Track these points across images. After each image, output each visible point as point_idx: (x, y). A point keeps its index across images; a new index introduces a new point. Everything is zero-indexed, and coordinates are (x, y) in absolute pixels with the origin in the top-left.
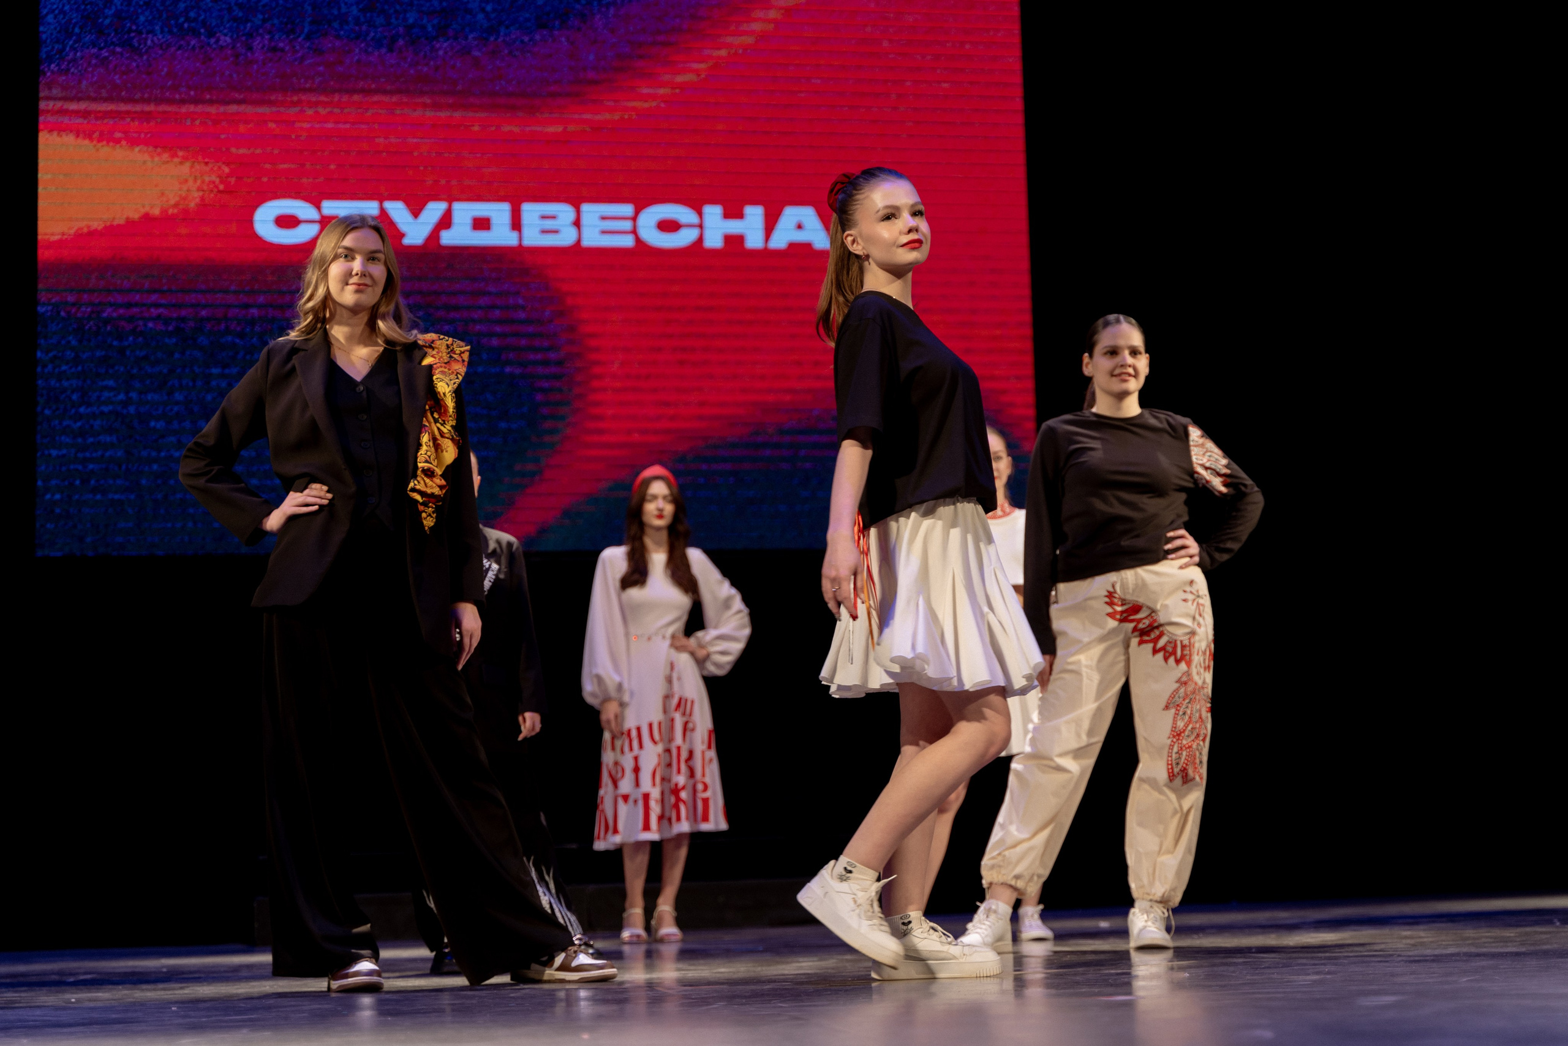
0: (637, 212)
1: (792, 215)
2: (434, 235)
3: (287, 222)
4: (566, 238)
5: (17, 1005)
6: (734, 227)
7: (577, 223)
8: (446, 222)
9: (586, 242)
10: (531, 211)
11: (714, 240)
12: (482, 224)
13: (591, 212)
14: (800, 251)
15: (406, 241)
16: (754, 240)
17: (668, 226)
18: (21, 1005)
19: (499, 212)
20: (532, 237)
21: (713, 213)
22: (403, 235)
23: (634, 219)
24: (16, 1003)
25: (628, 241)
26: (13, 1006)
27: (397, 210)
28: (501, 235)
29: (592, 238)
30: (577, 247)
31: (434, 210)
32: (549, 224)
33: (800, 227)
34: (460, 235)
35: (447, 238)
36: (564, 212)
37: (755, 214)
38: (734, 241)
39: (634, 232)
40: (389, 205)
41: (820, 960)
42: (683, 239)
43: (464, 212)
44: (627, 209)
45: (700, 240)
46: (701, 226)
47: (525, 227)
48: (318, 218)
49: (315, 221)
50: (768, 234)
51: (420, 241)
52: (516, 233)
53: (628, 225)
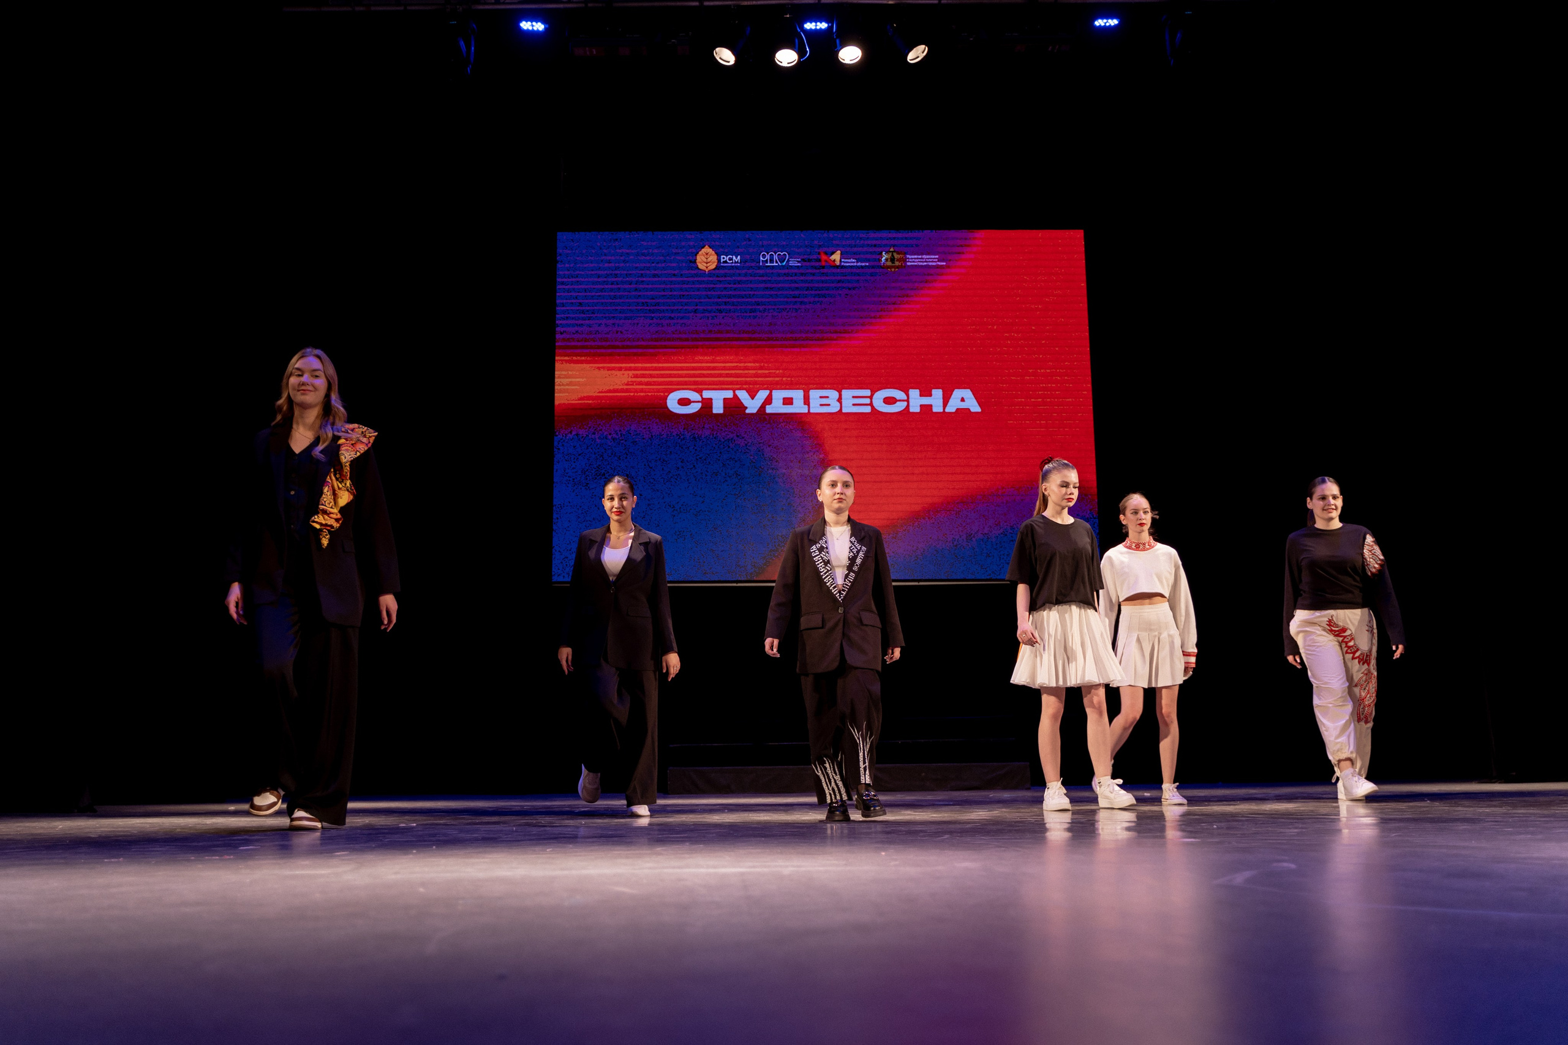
0: (873, 392)
1: (958, 394)
2: (763, 407)
3: (684, 402)
4: (834, 408)
5: (555, 825)
6: (926, 401)
7: (840, 400)
8: (769, 400)
9: (844, 410)
10: (814, 394)
11: (915, 408)
12: (788, 401)
13: (847, 394)
14: (963, 414)
15: (747, 411)
16: (938, 408)
17: (889, 401)
19: (797, 395)
20: (815, 408)
21: (914, 393)
22: (746, 408)
23: (871, 397)
25: (868, 409)
27: (743, 395)
28: (798, 407)
29: (848, 408)
30: (840, 413)
31: (762, 395)
32: (824, 401)
33: (963, 400)
34: (777, 407)
35: (769, 409)
36: (833, 394)
37: (938, 394)
38: (926, 408)
39: (871, 404)
40: (738, 393)
42: (898, 407)
43: (779, 395)
44: (868, 393)
45: (908, 406)
46: (908, 401)
47: (811, 401)
48: (700, 399)
49: (698, 402)
50: (945, 404)
51: (755, 411)
52: (806, 406)
53: (868, 401)
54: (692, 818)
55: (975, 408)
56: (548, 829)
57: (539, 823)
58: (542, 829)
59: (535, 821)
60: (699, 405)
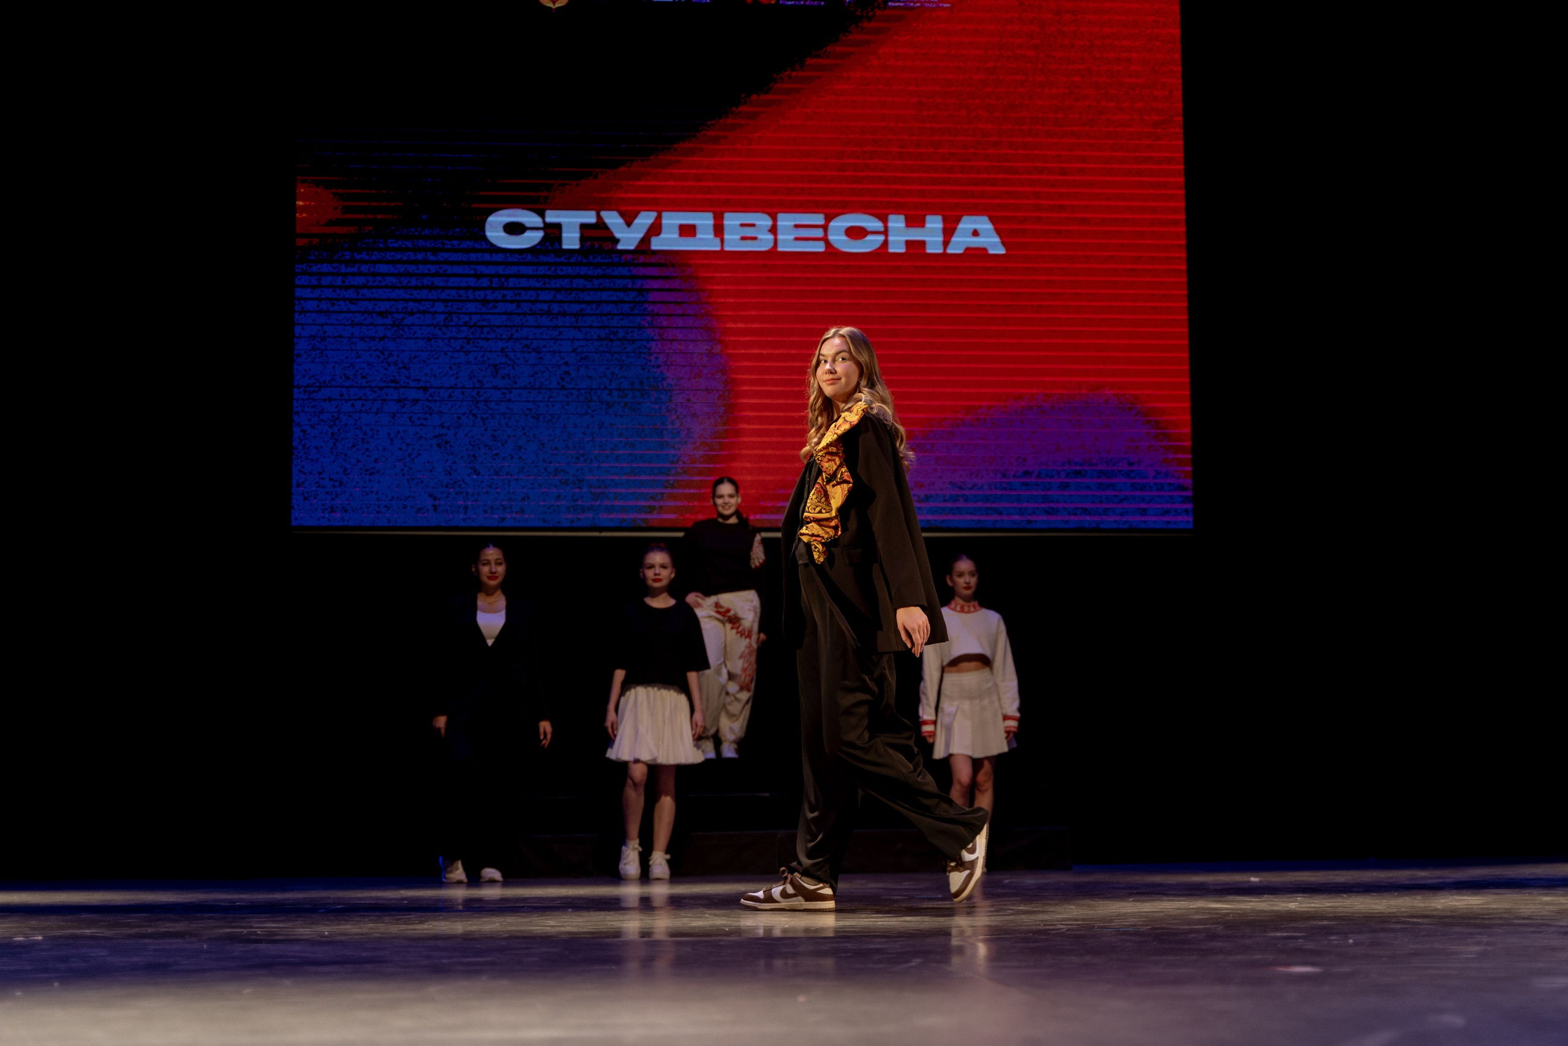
1: (967, 224)
2: (645, 241)
4: (764, 242)
7: (774, 230)
8: (655, 229)
9: (781, 248)
10: (732, 220)
11: (897, 247)
12: (687, 231)
13: (786, 221)
14: (976, 255)
15: (620, 247)
17: (856, 233)
19: (704, 221)
20: (733, 242)
21: (897, 222)
22: (618, 240)
23: (825, 227)
25: (819, 247)
27: (612, 219)
28: (705, 241)
29: (788, 243)
30: (773, 252)
31: (645, 219)
32: (749, 232)
33: (976, 234)
34: (668, 240)
35: (656, 244)
36: (763, 221)
37: (934, 223)
39: (825, 239)
40: (603, 214)
42: (870, 244)
43: (672, 220)
44: (818, 219)
45: (885, 243)
46: (885, 233)
47: (726, 231)
48: (542, 225)
49: (539, 229)
50: (946, 243)
51: (632, 246)
52: (718, 240)
53: (819, 233)
55: (993, 244)
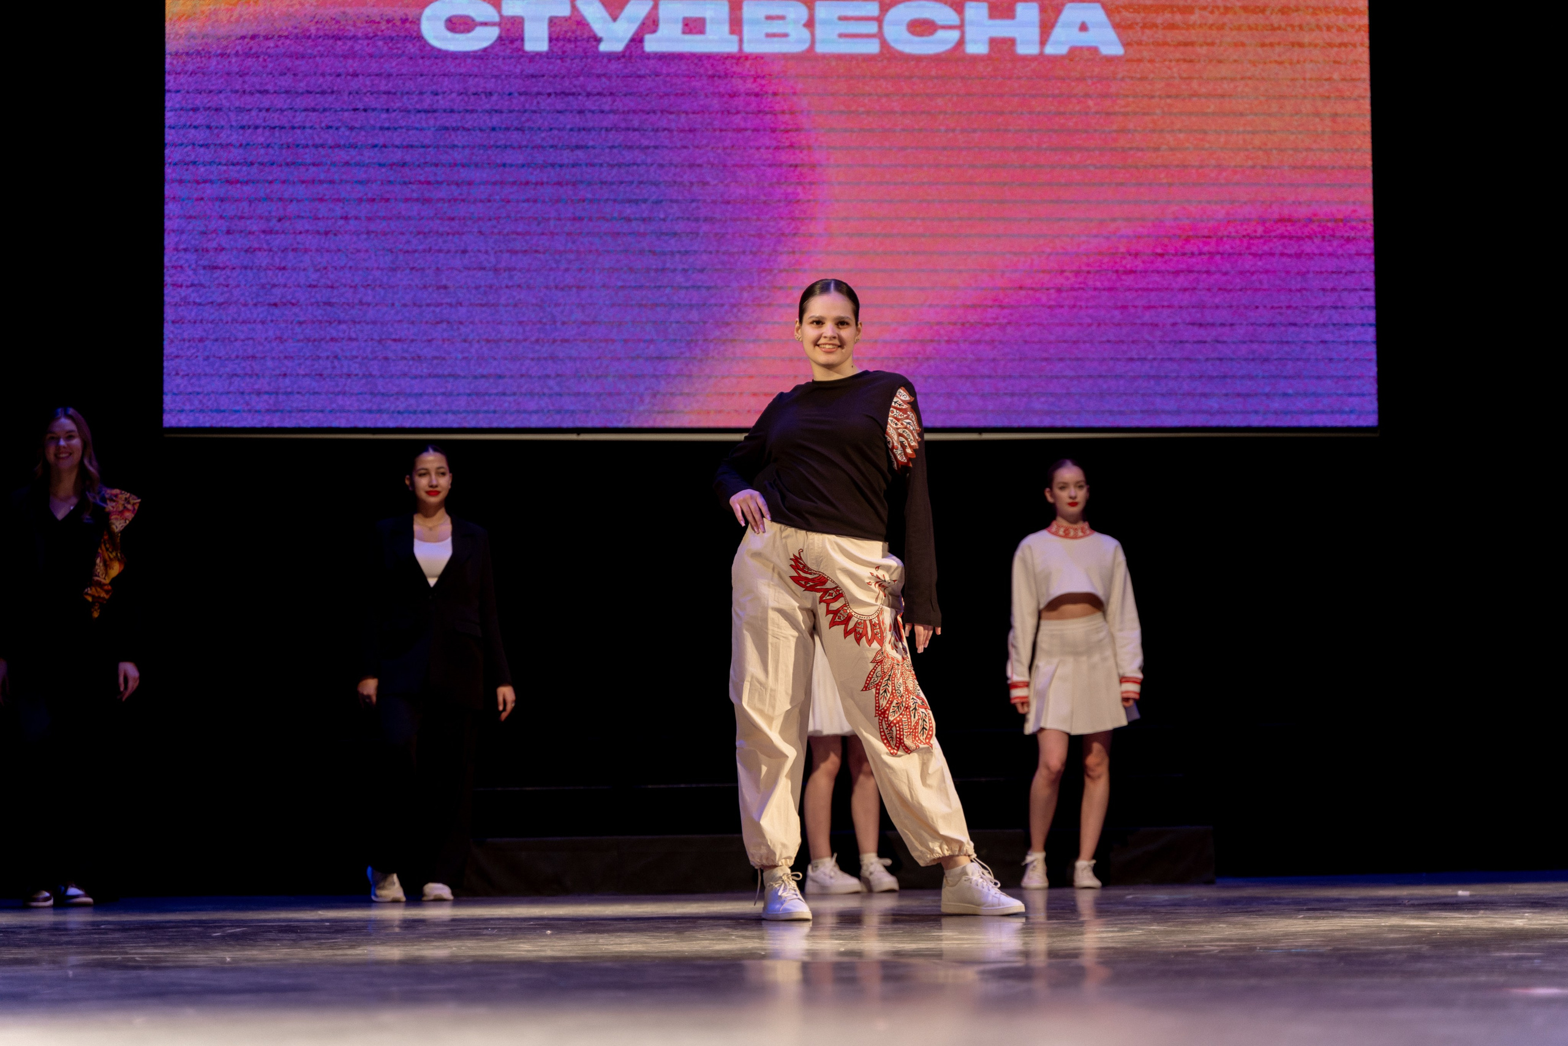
0: (885, 8)
1: (1071, 13)
2: (637, 40)
3: (460, 24)
4: (798, 43)
5: (163, 964)
6: (1002, 29)
7: (810, 24)
8: (650, 23)
9: (820, 49)
10: (753, 11)
11: (977, 47)
12: (694, 26)
13: (826, 10)
14: (1084, 58)
15: (603, 47)
16: (1028, 47)
17: (920, 27)
18: (168, 964)
19: (715, 12)
20: (755, 42)
21: (976, 11)
22: (598, 40)
23: (879, 20)
24: (162, 961)
25: (872, 47)
26: (159, 965)
27: (592, 10)
28: (717, 40)
29: (828, 43)
30: (809, 56)
31: (637, 9)
32: (776, 27)
33: (1083, 27)
34: (668, 38)
35: (652, 44)
36: (796, 10)
37: (1028, 14)
38: (1002, 46)
39: (880, 35)
40: (582, 4)
41: (1122, 930)
42: (941, 42)
43: (673, 12)
44: (872, 8)
45: (961, 42)
46: (961, 27)
47: (746, 29)
48: (497, 19)
49: (493, 24)
50: (1044, 38)
51: (619, 47)
52: (735, 38)
53: (872, 28)
54: (470, 948)
55: (1110, 44)
56: (146, 973)
57: (130, 960)
58: (133, 974)
59: (119, 957)
60: (493, 33)
